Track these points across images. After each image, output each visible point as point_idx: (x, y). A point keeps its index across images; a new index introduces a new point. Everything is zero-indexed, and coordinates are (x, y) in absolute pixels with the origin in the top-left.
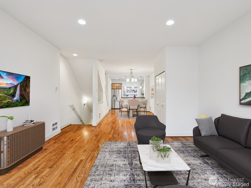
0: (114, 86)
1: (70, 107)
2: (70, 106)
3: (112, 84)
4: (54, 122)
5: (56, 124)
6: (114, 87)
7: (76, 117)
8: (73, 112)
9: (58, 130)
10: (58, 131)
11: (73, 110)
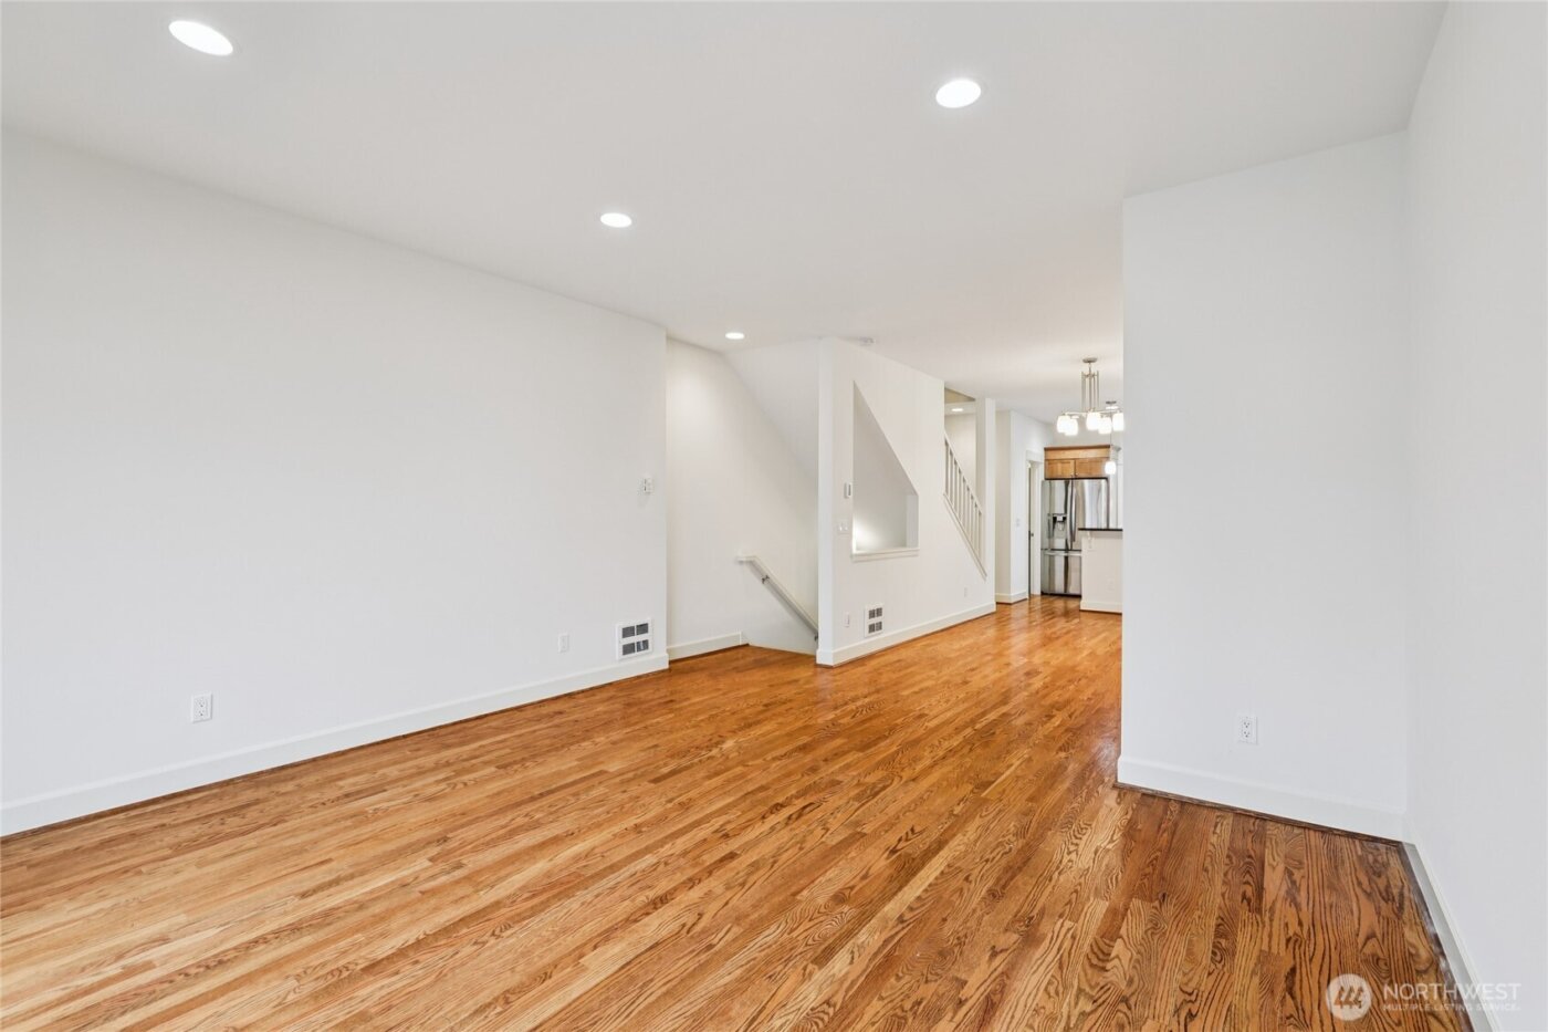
0: (1062, 461)
1: (747, 569)
2: (741, 562)
3: (1046, 450)
4: (635, 623)
5: (643, 628)
6: (1059, 469)
7: (787, 616)
8: (762, 589)
9: (653, 657)
10: (654, 660)
11: (763, 580)
